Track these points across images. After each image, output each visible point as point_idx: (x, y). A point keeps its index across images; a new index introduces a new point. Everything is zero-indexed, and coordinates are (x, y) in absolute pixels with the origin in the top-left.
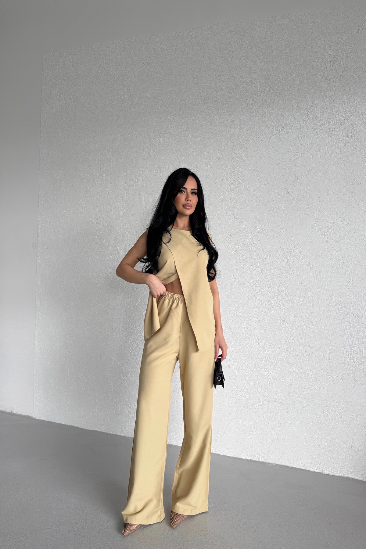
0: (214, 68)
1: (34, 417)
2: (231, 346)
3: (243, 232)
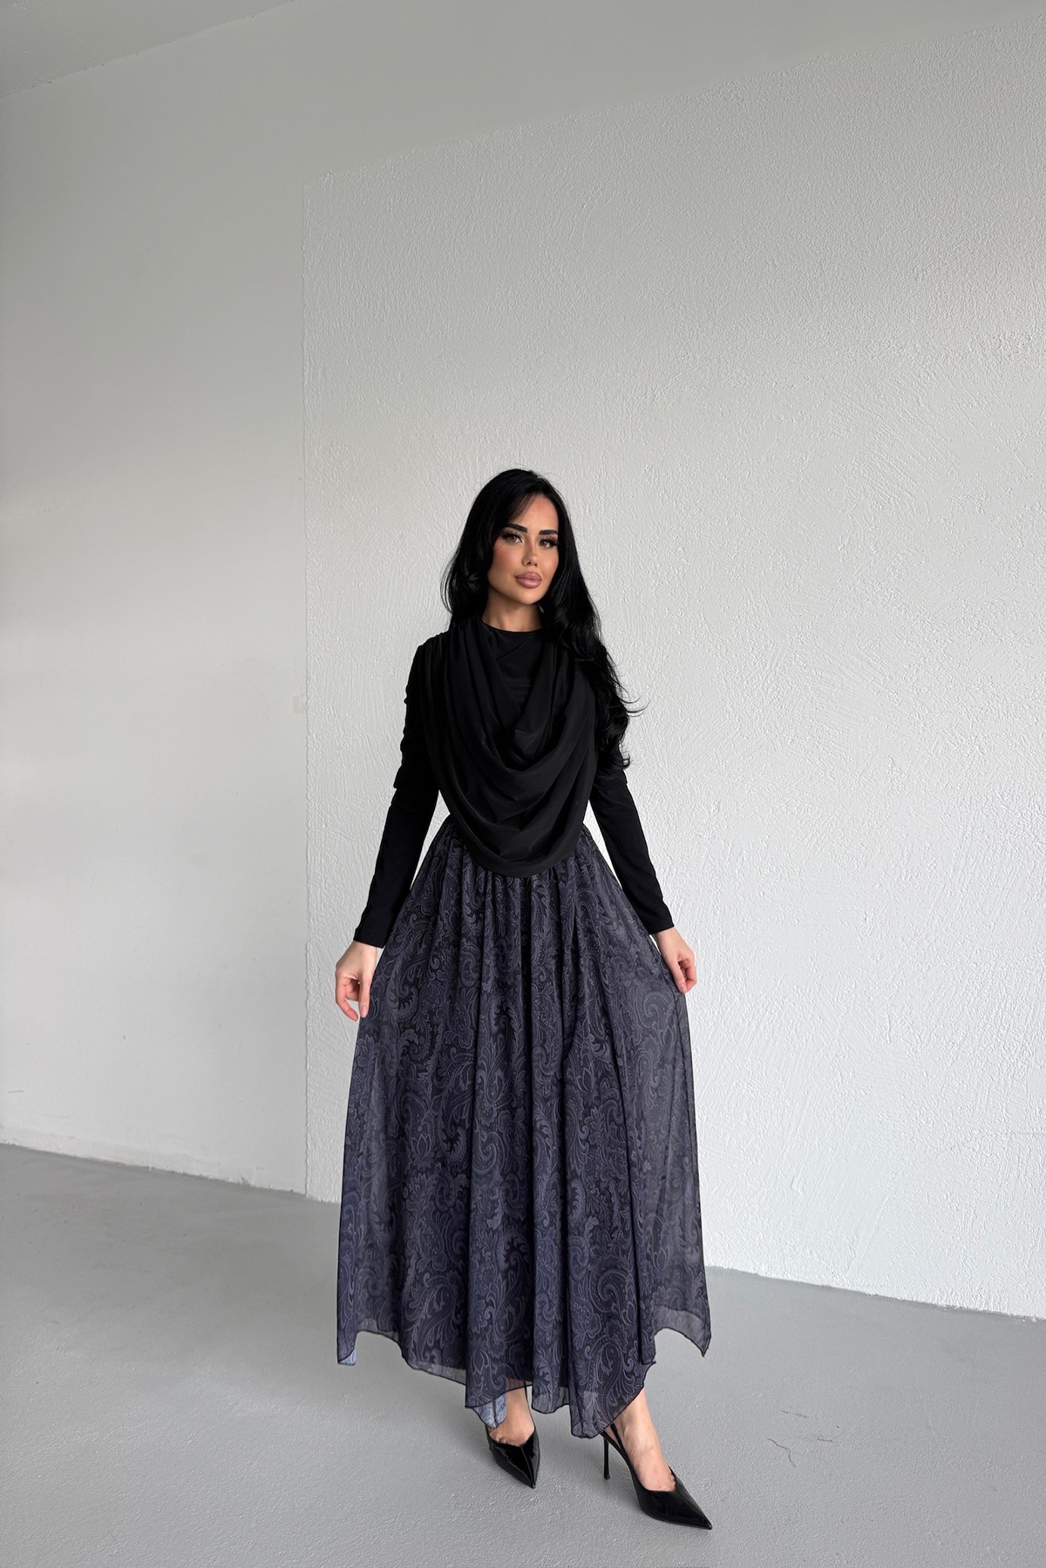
1: (307, 1196)
2: (892, 977)
3: (918, 636)
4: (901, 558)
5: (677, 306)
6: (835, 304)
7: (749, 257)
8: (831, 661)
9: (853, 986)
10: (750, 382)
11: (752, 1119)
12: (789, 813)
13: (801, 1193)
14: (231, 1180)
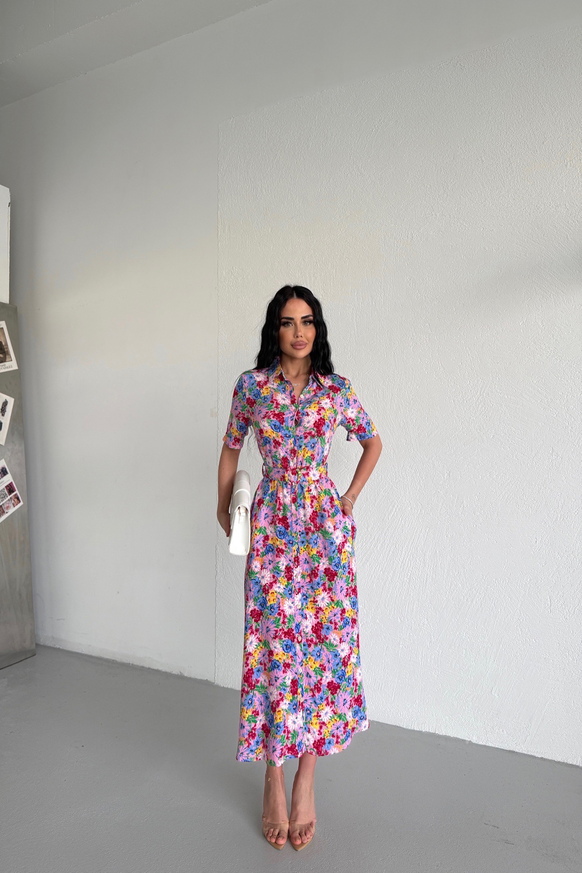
0: (504, 114)
1: (215, 683)
2: (551, 575)
3: (568, 375)
4: (557, 330)
5: (425, 185)
6: (518, 182)
7: (468, 156)
8: (516, 390)
9: (529, 580)
10: (468, 228)
11: (468, 653)
12: (491, 479)
13: (497, 697)
14: (174, 673)
